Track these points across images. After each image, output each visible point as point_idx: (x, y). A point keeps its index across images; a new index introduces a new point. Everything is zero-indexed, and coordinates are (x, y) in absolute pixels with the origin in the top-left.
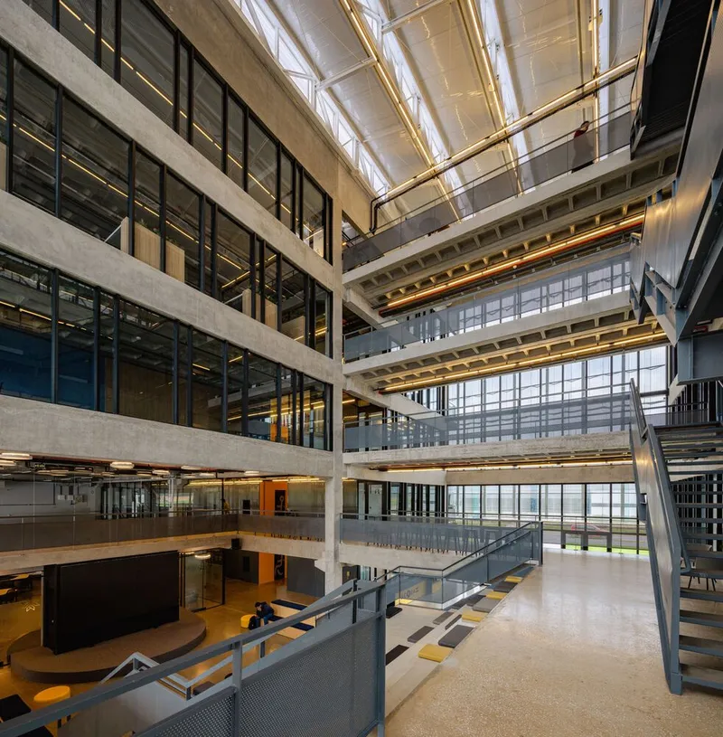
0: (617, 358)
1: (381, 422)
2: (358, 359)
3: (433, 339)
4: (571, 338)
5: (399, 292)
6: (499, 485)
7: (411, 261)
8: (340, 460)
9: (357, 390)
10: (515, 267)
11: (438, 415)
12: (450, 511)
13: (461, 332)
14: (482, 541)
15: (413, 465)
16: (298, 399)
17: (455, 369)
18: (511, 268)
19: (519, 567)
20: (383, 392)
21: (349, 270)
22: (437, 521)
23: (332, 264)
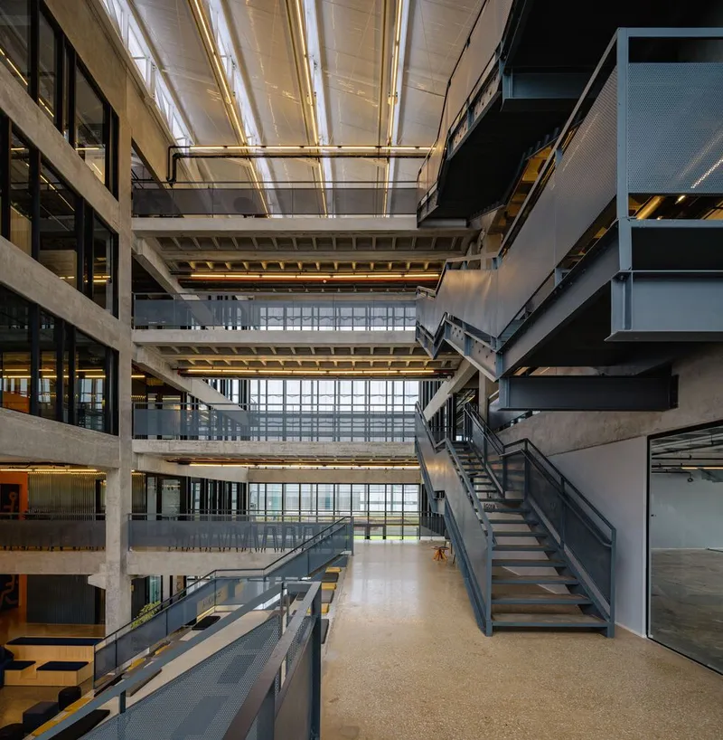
0: (399, 384)
1: (179, 408)
2: (147, 328)
3: (234, 328)
4: (371, 359)
5: (206, 266)
6: (300, 484)
7: (225, 235)
8: (128, 447)
9: (152, 365)
10: (325, 281)
11: (240, 409)
12: (251, 509)
13: (263, 328)
14: (300, 537)
15: (222, 459)
16: (66, 359)
17: (270, 364)
18: (320, 281)
19: (335, 559)
20: (184, 374)
21: (141, 216)
22: (238, 519)
23: (117, 198)
